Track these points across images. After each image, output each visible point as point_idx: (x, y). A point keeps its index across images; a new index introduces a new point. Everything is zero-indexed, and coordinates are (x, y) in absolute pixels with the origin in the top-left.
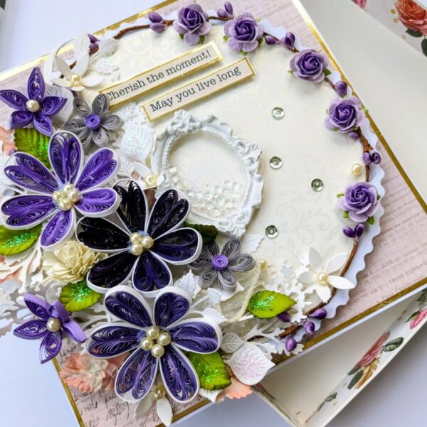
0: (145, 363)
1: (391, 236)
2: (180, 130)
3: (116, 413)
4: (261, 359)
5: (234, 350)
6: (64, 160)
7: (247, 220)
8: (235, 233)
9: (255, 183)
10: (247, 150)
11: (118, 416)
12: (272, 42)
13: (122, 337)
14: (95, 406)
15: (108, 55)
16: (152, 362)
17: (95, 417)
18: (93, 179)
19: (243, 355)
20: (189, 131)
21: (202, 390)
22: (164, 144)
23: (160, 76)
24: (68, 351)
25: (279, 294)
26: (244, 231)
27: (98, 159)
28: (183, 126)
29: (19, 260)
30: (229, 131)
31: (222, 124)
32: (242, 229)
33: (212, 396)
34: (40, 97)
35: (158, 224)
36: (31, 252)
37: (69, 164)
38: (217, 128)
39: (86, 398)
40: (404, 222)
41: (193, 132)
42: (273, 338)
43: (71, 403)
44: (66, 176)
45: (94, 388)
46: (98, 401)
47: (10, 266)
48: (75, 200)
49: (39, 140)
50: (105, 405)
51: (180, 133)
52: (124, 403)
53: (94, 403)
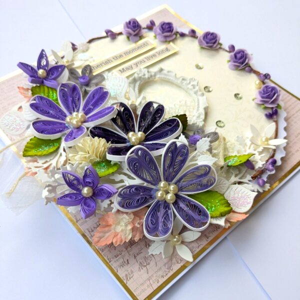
0: (162, 211)
1: (292, 120)
2: (143, 77)
3: (146, 264)
4: (246, 192)
5: (224, 191)
6: (70, 99)
7: (203, 117)
8: (198, 124)
9: (200, 98)
10: (188, 82)
11: (148, 266)
12: (183, 35)
13: (141, 194)
14: (127, 263)
15: (84, 52)
16: (167, 209)
17: (130, 271)
18: (92, 107)
19: (232, 193)
20: (149, 78)
21: (212, 220)
22: (134, 87)
23: (121, 56)
24: (95, 228)
25: (240, 156)
26: (203, 123)
27: (94, 94)
28: (144, 75)
29: (48, 160)
30: (174, 74)
31: (168, 72)
32: (201, 122)
33: (221, 222)
34: (46, 68)
35: (145, 125)
36: (56, 155)
37: (73, 101)
38: (165, 75)
39: (117, 258)
40: (297, 112)
41: (151, 79)
42: (248, 182)
43: (106, 265)
44: (72, 109)
45: (125, 239)
46: (128, 258)
47: (43, 164)
48: (82, 120)
49: (49, 93)
50: (135, 261)
51: (143, 78)
52: (150, 256)
53: (126, 261)
